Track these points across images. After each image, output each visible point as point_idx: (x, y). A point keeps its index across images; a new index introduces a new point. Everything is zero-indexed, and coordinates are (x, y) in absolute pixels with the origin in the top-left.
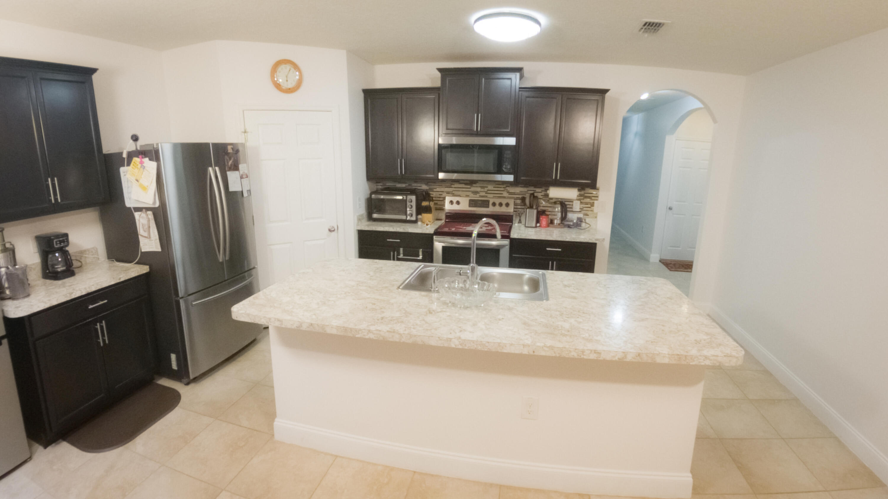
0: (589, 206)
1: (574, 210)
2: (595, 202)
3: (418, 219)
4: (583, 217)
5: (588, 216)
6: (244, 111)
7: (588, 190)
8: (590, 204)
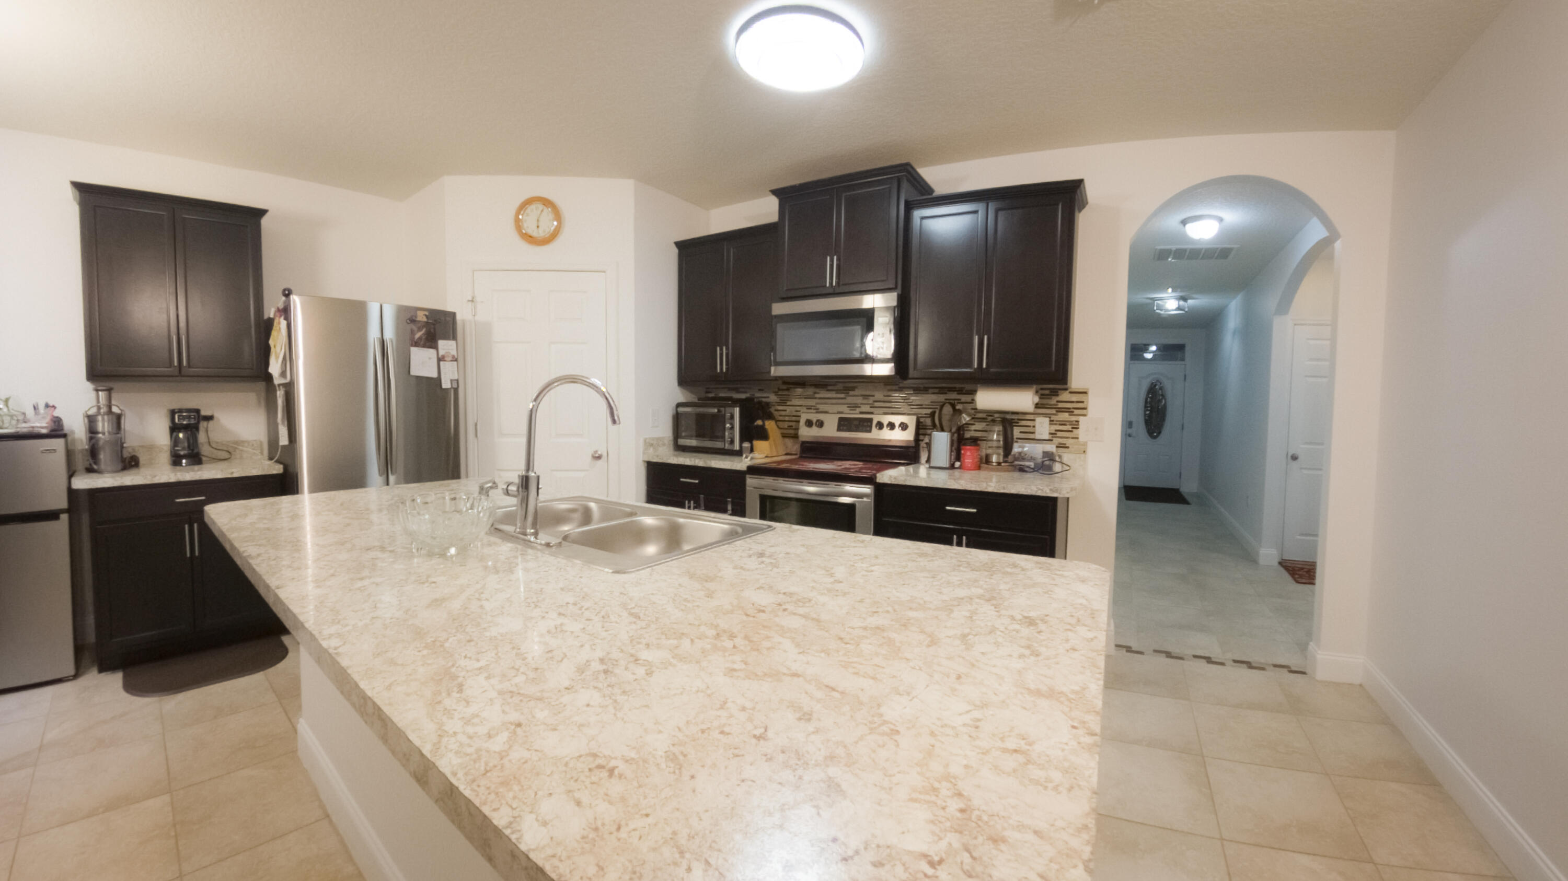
0: (1068, 427)
1: (1037, 436)
2: (1081, 419)
3: (743, 448)
4: (1057, 451)
5: (1068, 447)
6: (474, 271)
7: (1065, 396)
8: (1070, 425)
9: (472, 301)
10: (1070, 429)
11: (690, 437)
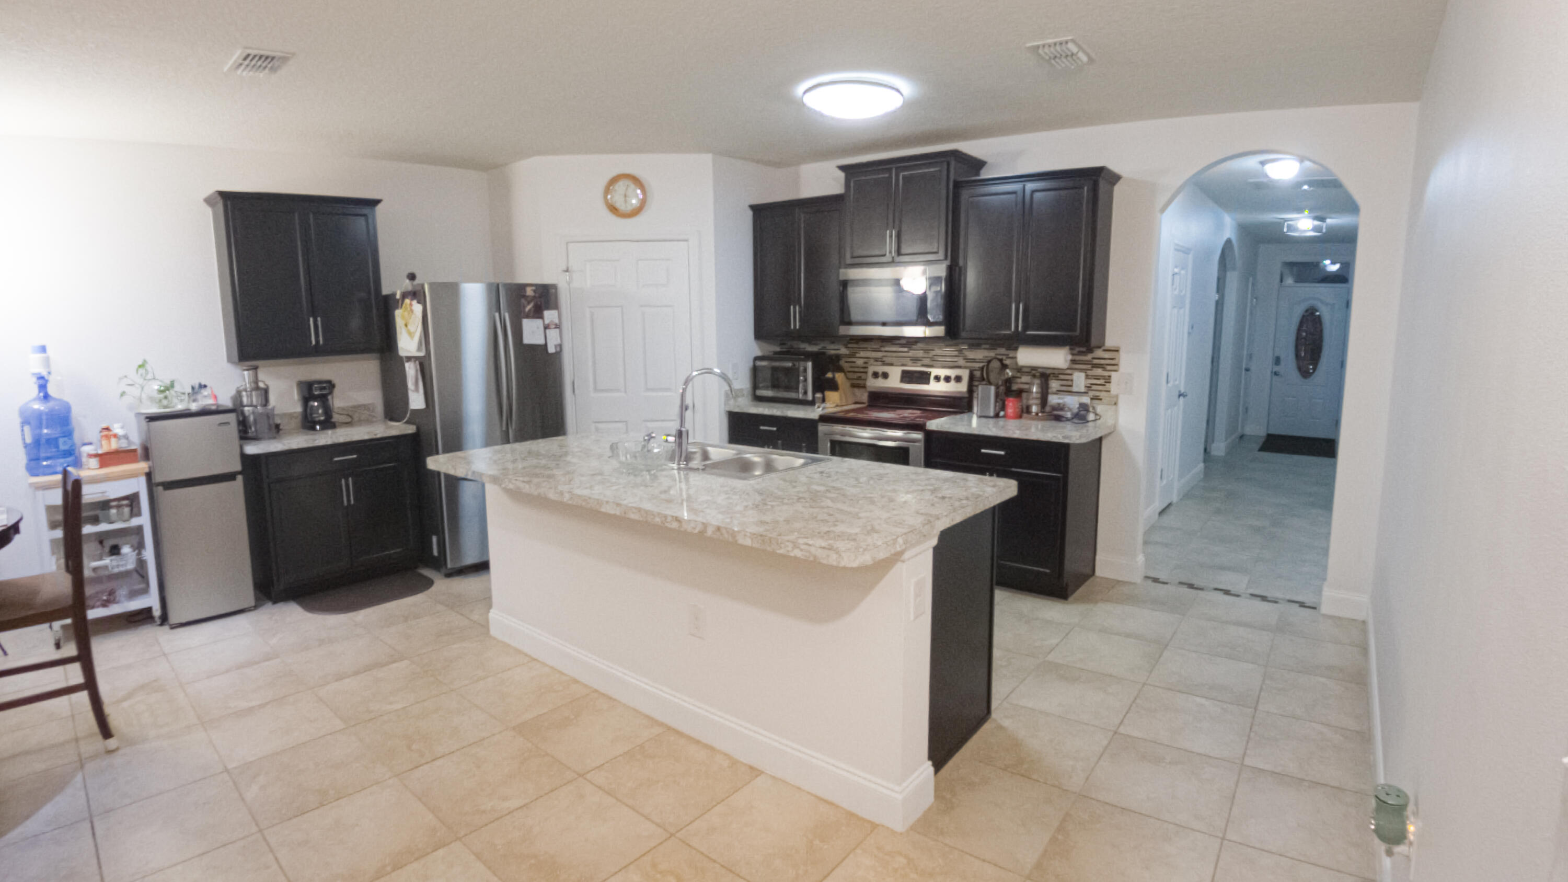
0: (1101, 382)
1: (1075, 389)
2: (1113, 374)
3: (816, 398)
4: (1091, 402)
5: (1101, 399)
6: (567, 243)
7: (1099, 353)
8: (1104, 379)
9: (567, 271)
10: (1104, 384)
11: (766, 388)
